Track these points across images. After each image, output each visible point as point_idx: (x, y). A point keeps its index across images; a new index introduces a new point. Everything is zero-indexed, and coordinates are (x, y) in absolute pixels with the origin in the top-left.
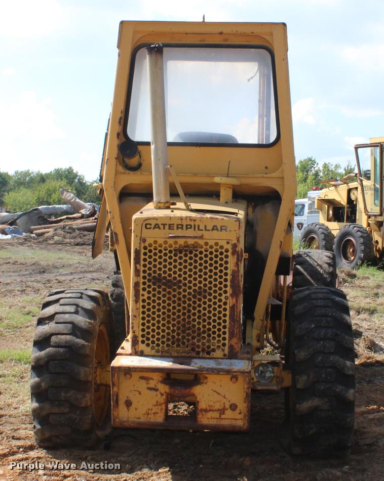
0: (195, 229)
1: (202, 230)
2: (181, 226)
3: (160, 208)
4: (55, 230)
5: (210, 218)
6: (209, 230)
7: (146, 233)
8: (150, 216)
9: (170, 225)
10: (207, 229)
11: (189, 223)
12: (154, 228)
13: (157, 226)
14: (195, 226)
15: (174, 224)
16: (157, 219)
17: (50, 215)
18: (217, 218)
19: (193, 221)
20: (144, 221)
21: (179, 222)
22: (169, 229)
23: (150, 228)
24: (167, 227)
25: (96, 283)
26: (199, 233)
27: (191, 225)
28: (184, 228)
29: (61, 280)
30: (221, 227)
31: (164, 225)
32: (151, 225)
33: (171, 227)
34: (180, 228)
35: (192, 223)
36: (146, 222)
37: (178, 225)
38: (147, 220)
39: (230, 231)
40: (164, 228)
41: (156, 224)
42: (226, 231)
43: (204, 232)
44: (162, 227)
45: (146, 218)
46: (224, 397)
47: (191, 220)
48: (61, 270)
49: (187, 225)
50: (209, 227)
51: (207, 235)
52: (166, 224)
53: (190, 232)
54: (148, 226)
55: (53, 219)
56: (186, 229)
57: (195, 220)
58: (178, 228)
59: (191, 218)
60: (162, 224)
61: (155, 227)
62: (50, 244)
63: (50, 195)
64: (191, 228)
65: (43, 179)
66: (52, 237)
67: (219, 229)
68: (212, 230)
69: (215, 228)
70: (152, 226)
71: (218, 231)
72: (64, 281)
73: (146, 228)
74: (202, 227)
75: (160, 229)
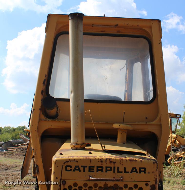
0: (114, 172)
1: (122, 172)
2: (101, 169)
3: (77, 149)
4: (17, 149)
5: (129, 160)
6: (128, 172)
7: (67, 175)
8: (70, 158)
9: (90, 167)
10: (127, 171)
11: (109, 165)
12: (74, 171)
13: (77, 169)
14: (114, 168)
15: (94, 167)
16: (77, 161)
17: (16, 143)
18: (136, 160)
19: (113, 164)
20: (64, 163)
21: (99, 164)
22: (89, 171)
23: (71, 170)
24: (87, 169)
26: (119, 176)
27: (111, 168)
28: (104, 170)
29: (14, 174)
30: (140, 169)
31: (84, 167)
32: (71, 167)
33: (91, 169)
34: (100, 170)
35: (112, 165)
36: (66, 164)
37: (98, 167)
38: (68, 161)
39: (149, 173)
40: (84, 171)
41: (76, 167)
42: (145, 173)
43: (125, 175)
44: (82, 169)
45: (66, 160)
47: (111, 162)
48: (15, 168)
49: (107, 167)
50: (129, 169)
52: (86, 167)
53: (109, 175)
54: (69, 168)
55: (16, 145)
56: (106, 172)
57: (114, 163)
58: (98, 170)
59: (111, 160)
60: (82, 166)
62: (14, 155)
63: (17, 136)
64: (111, 170)
65: (14, 130)
66: (15, 152)
67: (138, 171)
68: (131, 172)
69: (134, 170)
70: (73, 169)
71: (137, 172)
72: (15, 174)
73: (66, 170)
74: (121, 169)
75: (80, 171)
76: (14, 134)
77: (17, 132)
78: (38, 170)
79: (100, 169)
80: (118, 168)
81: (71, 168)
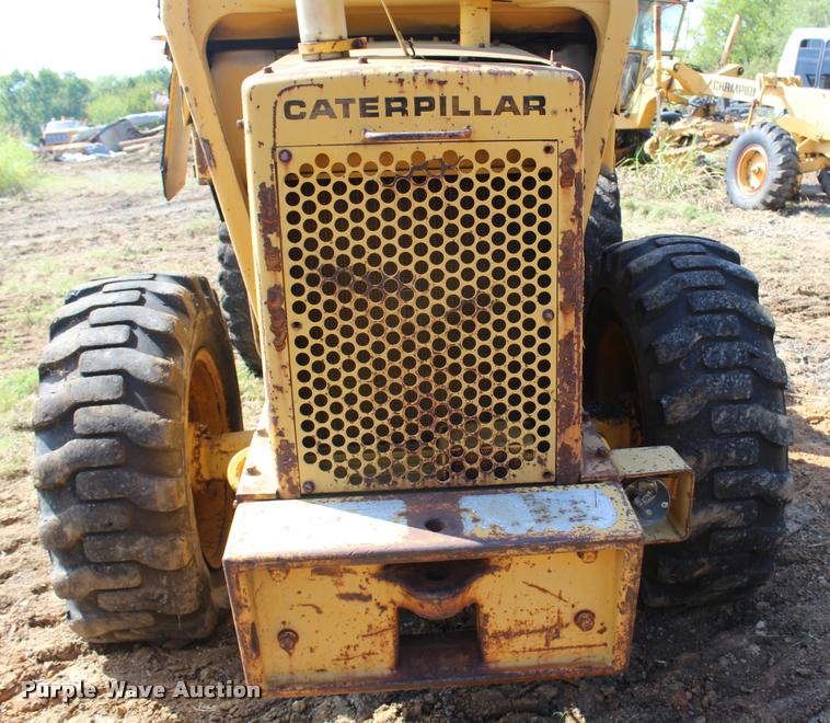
0: (443, 113)
1: (466, 113)
2: (399, 104)
3: (320, 58)
4: (151, 144)
5: (490, 73)
6: (488, 113)
7: (290, 133)
8: (295, 77)
9: (363, 101)
10: (483, 108)
11: (424, 92)
12: (313, 116)
14: (443, 99)
15: (376, 100)
16: (321, 86)
17: (142, 126)
18: (511, 74)
19: (436, 86)
20: (280, 94)
21: (394, 92)
22: (364, 114)
23: (302, 116)
24: (355, 108)
25: (204, 218)
26: (458, 125)
27: (431, 100)
28: (411, 108)
29: (152, 217)
30: (527, 100)
31: (346, 103)
32: (302, 104)
33: (367, 108)
34: (397, 110)
35: (435, 93)
36: (287, 97)
37: (388, 101)
38: (292, 88)
39: (555, 112)
41: (319, 103)
42: (543, 112)
43: (474, 120)
44: (338, 109)
45: (286, 82)
46: (560, 598)
47: (431, 81)
48: (154, 200)
49: (418, 100)
50: (490, 103)
51: (481, 126)
52: (352, 101)
53: (429, 123)
54: (295, 110)
55: (147, 131)
56: (418, 113)
57: (442, 83)
58: (389, 112)
59: (430, 76)
60: (338, 101)
61: (315, 112)
62: (144, 163)
64: (431, 107)
65: (132, 83)
66: (148, 154)
68: (498, 112)
69: (506, 105)
70: (309, 109)
71: (516, 112)
72: (158, 217)
73: (288, 115)
75: (333, 116)
76: (134, 95)
77: (142, 89)
78: (211, 157)
79: (396, 106)
80: (456, 99)
81: (302, 110)
